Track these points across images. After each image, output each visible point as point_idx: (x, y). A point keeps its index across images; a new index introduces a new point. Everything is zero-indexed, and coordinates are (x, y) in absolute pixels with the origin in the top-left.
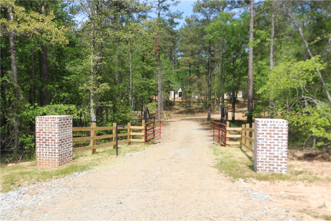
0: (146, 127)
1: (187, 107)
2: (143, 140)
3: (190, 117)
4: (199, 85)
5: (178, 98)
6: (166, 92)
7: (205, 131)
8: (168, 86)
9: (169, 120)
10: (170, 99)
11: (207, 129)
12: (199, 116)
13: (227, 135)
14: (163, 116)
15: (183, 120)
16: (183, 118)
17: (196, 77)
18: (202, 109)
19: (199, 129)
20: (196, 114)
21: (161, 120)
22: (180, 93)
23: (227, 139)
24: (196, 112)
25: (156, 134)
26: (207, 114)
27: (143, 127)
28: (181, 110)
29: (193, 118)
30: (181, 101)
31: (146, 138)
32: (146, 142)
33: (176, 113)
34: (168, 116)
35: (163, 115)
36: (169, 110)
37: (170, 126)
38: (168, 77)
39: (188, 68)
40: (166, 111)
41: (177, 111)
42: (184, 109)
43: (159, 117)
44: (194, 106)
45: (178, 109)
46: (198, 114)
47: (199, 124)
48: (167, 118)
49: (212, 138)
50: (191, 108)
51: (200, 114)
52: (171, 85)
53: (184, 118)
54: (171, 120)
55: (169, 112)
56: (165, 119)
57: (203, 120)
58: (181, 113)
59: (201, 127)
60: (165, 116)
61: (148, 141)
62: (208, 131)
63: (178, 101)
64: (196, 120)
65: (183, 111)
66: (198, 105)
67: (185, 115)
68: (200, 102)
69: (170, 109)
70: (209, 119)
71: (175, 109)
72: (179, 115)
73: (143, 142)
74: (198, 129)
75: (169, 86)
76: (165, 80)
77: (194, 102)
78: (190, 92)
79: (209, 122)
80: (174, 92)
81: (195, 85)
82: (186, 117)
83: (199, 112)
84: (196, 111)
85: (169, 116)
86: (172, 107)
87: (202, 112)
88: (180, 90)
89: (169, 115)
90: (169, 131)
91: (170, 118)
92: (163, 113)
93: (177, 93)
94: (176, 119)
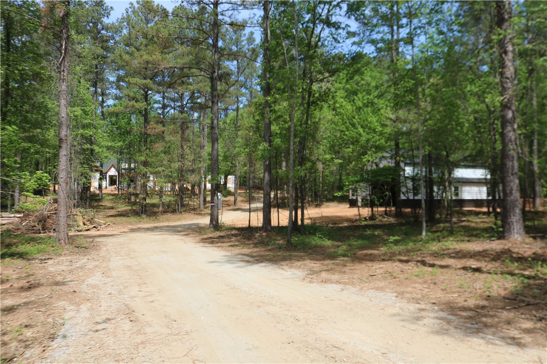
3: (147, 222)
5: (108, 188)
9: (93, 232)
10: (92, 189)
12: (168, 220)
14: (74, 223)
15: (132, 230)
16: (130, 227)
20: (161, 217)
22: (111, 177)
24: (160, 212)
29: (156, 225)
30: (117, 192)
33: (110, 216)
34: (88, 223)
35: (76, 221)
40: (82, 210)
41: (112, 212)
42: (126, 208)
43: (63, 225)
46: (165, 216)
48: (85, 227)
51: (169, 215)
53: (135, 227)
54: (98, 233)
55: (91, 213)
56: (80, 231)
58: (121, 215)
60: (81, 224)
63: (109, 192)
65: (126, 211)
67: (133, 219)
69: (94, 208)
70: (215, 224)
71: (105, 209)
72: (118, 219)
80: (100, 175)
82: (139, 223)
83: (165, 212)
84: (158, 210)
85: (91, 223)
86: (97, 204)
88: (112, 172)
89: (91, 221)
90: (108, 277)
91: (94, 227)
92: (74, 215)
93: (106, 178)
94: (111, 229)
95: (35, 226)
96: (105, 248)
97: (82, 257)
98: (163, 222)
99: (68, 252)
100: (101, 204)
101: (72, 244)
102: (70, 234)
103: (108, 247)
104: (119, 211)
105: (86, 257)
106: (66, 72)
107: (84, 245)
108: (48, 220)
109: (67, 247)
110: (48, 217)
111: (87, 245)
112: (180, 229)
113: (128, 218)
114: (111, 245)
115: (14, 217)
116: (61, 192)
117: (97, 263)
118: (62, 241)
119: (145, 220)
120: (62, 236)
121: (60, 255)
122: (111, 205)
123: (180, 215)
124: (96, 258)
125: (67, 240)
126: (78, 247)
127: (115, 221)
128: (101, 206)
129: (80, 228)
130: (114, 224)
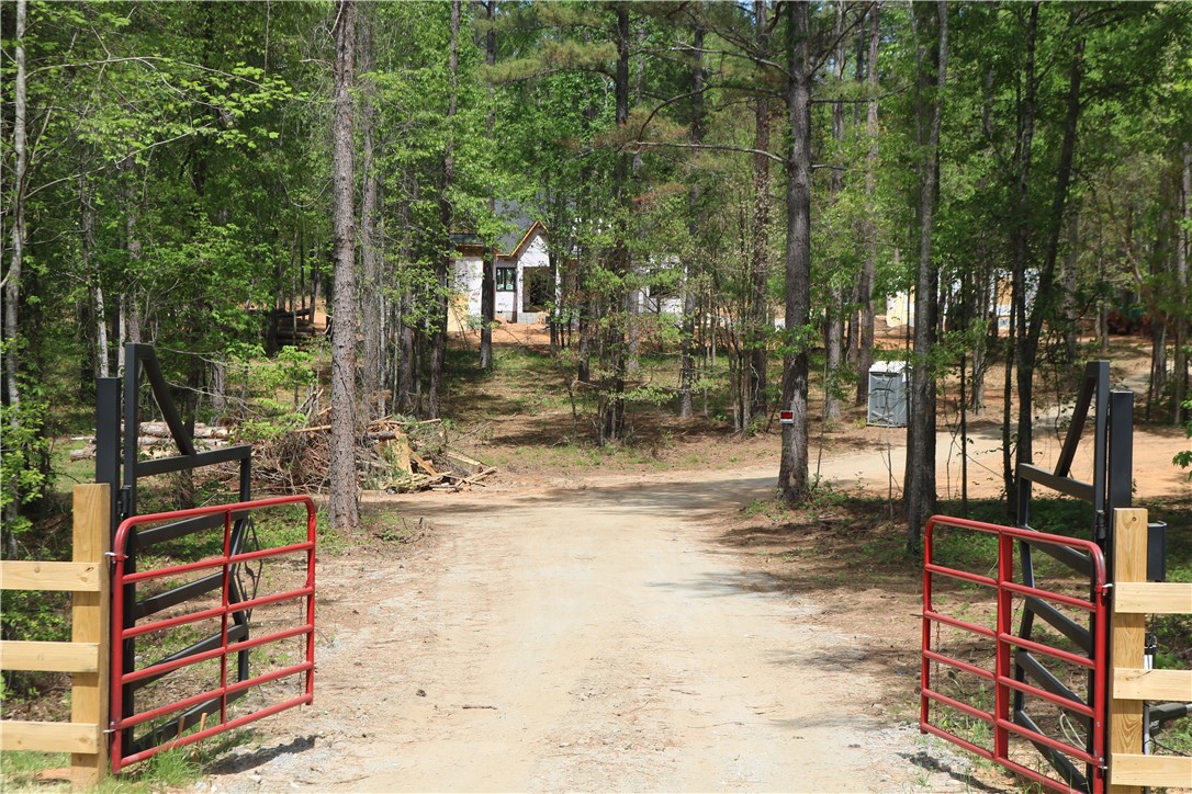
0: (120, 569)
1: (591, 392)
2: (83, 727)
3: (622, 469)
4: (702, 203)
5: (516, 319)
6: (415, 255)
7: (780, 607)
8: (430, 205)
9: (440, 497)
10: (453, 327)
11: (791, 586)
13: (1118, 671)
14: (381, 463)
15: (559, 495)
16: (559, 482)
17: (670, 131)
18: (718, 404)
19: (708, 584)
20: (673, 451)
21: (368, 498)
22: (533, 275)
23: (1117, 720)
24: (676, 430)
25: (268, 650)
26: (774, 445)
27: (82, 573)
28: (542, 416)
29: (647, 478)
30: (546, 339)
31: (123, 699)
32: (129, 747)
33: (505, 441)
34: (425, 465)
35: (389, 457)
36: (442, 415)
37: (439, 555)
38: (433, 122)
39: (607, 50)
40: (408, 421)
41: (514, 426)
42: (567, 410)
43: (345, 464)
44: (655, 382)
45: (517, 408)
46: (692, 447)
47: (704, 530)
48: (419, 479)
49: (866, 684)
50: (632, 396)
51: (707, 444)
52: (460, 200)
53: (572, 484)
54: (455, 499)
55: (437, 430)
56: (402, 490)
57: (743, 499)
58: (542, 436)
59: (729, 562)
60: (405, 465)
61: (148, 742)
62: (808, 605)
63: (522, 339)
64: (686, 499)
65: (561, 420)
66: (688, 372)
67: (574, 455)
68: (701, 352)
69: (454, 410)
70: (794, 487)
71: (493, 410)
73: (80, 759)
74: (702, 586)
75: (445, 209)
76: (403, 153)
77: (656, 353)
78: (618, 259)
79: (791, 517)
80: (487, 267)
81: (663, 196)
82: (587, 469)
83: (694, 431)
84: (669, 420)
85: (437, 467)
86: (464, 390)
87: (725, 432)
88: (536, 256)
89: (437, 457)
90: (427, 599)
91: (446, 479)
92: (383, 439)
93: (514, 278)
94: (498, 487)
95: (274, 470)
96: (450, 545)
97: (389, 562)
98: (675, 467)
99: (357, 548)
100: (481, 390)
101: (369, 528)
102: (364, 499)
103: (459, 542)
104: (538, 423)
105: (399, 563)
106: (350, 50)
107: (398, 534)
108: (309, 450)
109: (356, 534)
110: (310, 442)
111: (407, 534)
112: (705, 497)
113: (561, 449)
114: (469, 535)
115: (213, 436)
116: (341, 386)
117: (415, 575)
118: (344, 520)
119: (614, 460)
120: (344, 504)
121: (339, 554)
122: (517, 397)
123: (746, 446)
124: (419, 566)
125: (355, 517)
126: (382, 538)
127: (515, 460)
128: (484, 397)
129: (401, 481)
130: (511, 469)
